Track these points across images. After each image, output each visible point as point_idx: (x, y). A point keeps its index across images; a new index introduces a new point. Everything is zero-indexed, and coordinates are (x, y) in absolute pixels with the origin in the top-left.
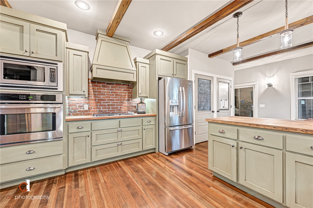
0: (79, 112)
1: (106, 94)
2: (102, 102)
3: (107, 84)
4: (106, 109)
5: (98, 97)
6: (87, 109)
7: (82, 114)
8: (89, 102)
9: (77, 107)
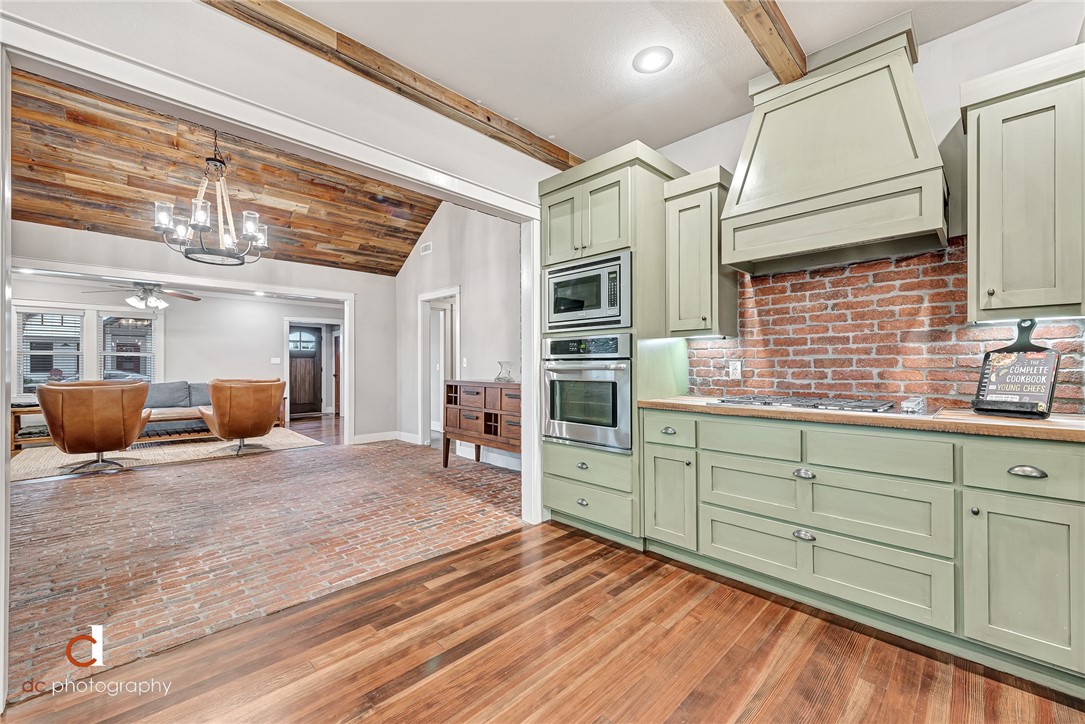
0: (716, 385)
1: (807, 315)
2: (791, 349)
3: (814, 273)
4: (806, 376)
5: (776, 333)
6: (738, 376)
7: (725, 391)
8: (745, 352)
9: (712, 368)
